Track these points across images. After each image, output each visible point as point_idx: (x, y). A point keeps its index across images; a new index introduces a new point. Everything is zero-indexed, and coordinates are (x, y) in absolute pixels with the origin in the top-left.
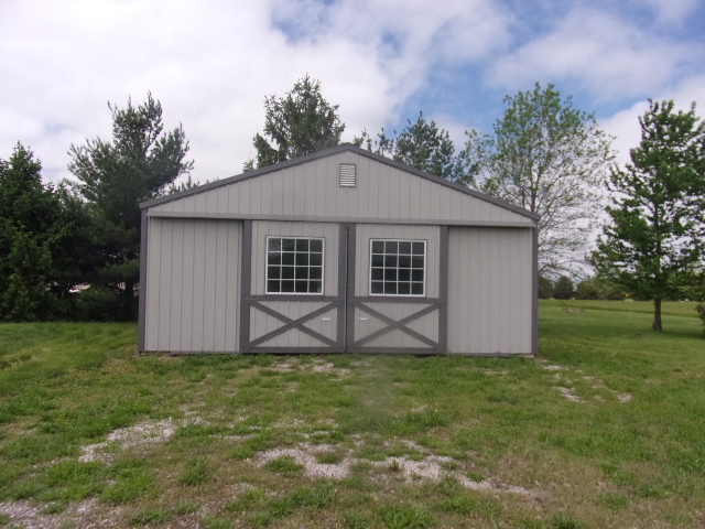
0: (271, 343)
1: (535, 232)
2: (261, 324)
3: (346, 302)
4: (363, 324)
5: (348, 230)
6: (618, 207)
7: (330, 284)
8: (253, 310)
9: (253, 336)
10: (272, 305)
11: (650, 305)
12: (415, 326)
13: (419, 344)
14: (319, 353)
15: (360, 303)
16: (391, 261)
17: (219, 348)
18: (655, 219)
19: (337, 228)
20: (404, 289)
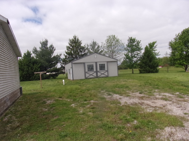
0: (89, 77)
1: (117, 62)
2: (87, 75)
3: (97, 72)
4: (99, 74)
5: (96, 63)
6: (126, 54)
7: (95, 70)
8: (86, 74)
9: (87, 77)
10: (89, 73)
11: (132, 70)
12: (105, 74)
13: (105, 76)
14: (94, 78)
15: (98, 72)
16: (101, 66)
17: (83, 78)
18: (131, 55)
19: (95, 63)
20: (103, 69)
